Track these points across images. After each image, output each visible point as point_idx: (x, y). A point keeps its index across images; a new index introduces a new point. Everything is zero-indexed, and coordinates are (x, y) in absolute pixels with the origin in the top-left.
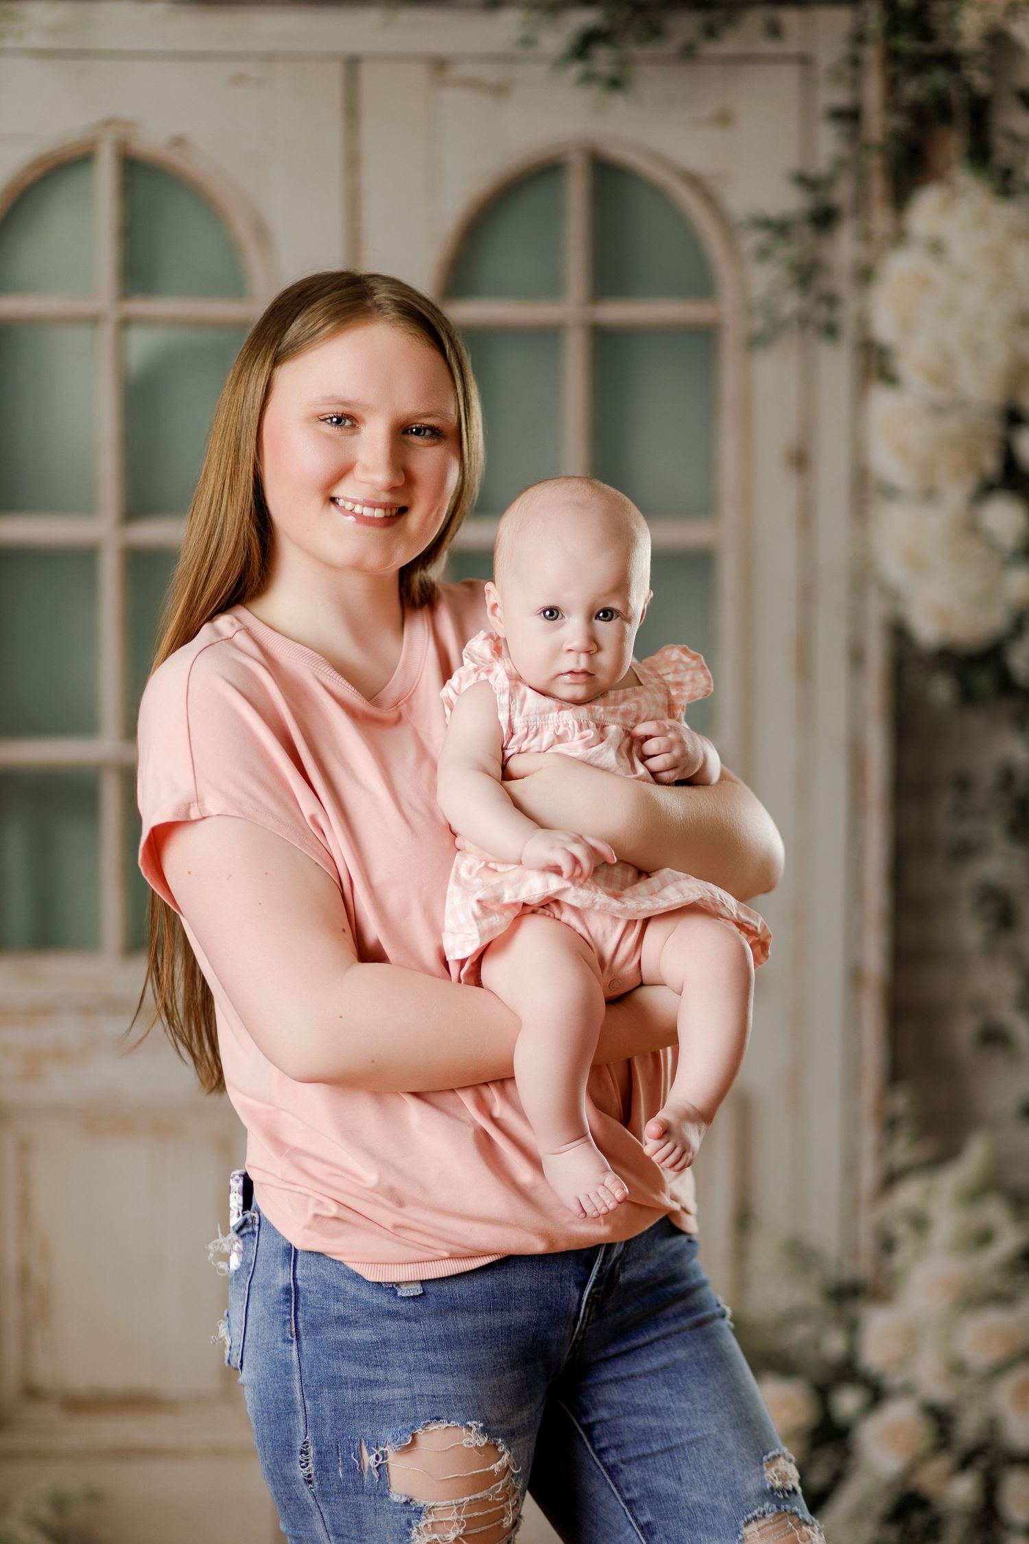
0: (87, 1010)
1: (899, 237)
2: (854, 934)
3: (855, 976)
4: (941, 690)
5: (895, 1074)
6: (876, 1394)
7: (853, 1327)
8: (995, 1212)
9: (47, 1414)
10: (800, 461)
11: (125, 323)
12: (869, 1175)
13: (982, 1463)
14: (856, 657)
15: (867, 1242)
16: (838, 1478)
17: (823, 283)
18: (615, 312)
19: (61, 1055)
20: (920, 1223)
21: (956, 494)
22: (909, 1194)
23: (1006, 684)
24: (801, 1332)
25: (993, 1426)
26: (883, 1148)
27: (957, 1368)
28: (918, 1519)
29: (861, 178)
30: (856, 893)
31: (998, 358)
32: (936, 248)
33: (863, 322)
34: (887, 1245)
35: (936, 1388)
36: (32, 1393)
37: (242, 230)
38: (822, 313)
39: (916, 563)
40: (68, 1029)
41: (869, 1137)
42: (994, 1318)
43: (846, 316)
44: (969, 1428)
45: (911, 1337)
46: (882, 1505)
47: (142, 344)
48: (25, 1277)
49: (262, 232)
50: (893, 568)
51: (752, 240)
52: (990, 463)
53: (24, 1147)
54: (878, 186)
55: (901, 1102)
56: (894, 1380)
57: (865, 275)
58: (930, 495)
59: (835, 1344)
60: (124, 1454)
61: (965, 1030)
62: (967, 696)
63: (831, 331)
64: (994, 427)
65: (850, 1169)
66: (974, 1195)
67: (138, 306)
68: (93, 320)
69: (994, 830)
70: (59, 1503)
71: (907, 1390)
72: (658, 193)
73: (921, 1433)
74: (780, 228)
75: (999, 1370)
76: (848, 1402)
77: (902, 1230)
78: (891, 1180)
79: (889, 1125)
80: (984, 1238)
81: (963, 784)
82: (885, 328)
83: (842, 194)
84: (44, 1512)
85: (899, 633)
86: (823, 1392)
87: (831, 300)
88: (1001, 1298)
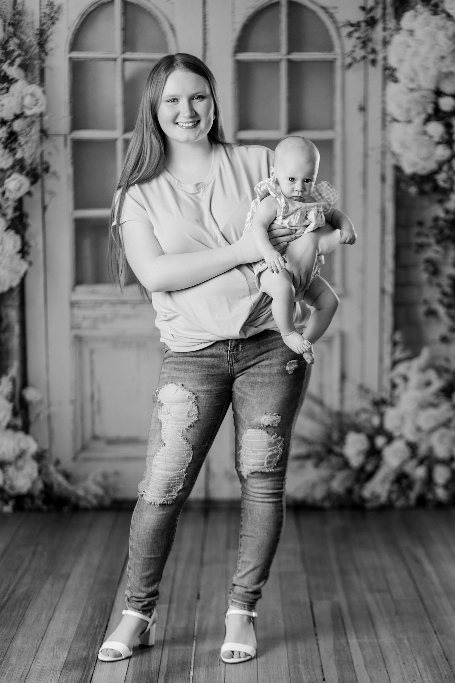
0: (113, 304)
1: (398, 29)
2: (382, 276)
3: (383, 291)
4: (413, 190)
5: (396, 327)
6: (390, 438)
7: (382, 415)
8: (432, 375)
9: (100, 445)
10: (363, 109)
11: (125, 60)
12: (387, 362)
13: (426, 462)
14: (383, 179)
15: (387, 385)
16: (377, 468)
17: (370, 45)
18: (296, 56)
19: (104, 319)
20: (405, 379)
21: (418, 120)
22: (401, 368)
23: (436, 188)
24: (364, 417)
25: (431, 450)
26: (393, 353)
27: (419, 429)
28: (404, 482)
29: (384, 9)
30: (383, 263)
31: (433, 72)
32: (411, 32)
33: (385, 59)
34: (394, 386)
35: (411, 437)
36: (95, 438)
37: (166, 27)
38: (371, 57)
39: (403, 145)
40: (106, 310)
41: (388, 348)
42: (431, 412)
43: (380, 57)
44: (422, 450)
45: (402, 419)
46: (392, 477)
47: (130, 67)
48: (92, 397)
49: (173, 29)
50: (396, 147)
51: (345, 31)
52: (430, 110)
53: (92, 352)
54: (390, 10)
55: (398, 336)
56: (396, 433)
57: (386, 43)
58: (409, 122)
59: (376, 421)
60: (127, 459)
61: (422, 310)
62: (422, 193)
63: (374, 62)
64: (432, 97)
65: (381, 360)
66: (424, 370)
67: (128, 55)
68: (115, 60)
69: (432, 240)
70: (105, 476)
71: (401, 437)
72: (313, 12)
73: (406, 452)
74: (356, 26)
75: (433, 430)
76: (380, 441)
77: (399, 381)
78: (395, 364)
79: (395, 344)
80: (428, 384)
81: (421, 224)
82: (393, 62)
83: (378, 13)
84: (100, 479)
85: (398, 169)
86: (371, 439)
87: (374, 51)
88: (434, 405)
